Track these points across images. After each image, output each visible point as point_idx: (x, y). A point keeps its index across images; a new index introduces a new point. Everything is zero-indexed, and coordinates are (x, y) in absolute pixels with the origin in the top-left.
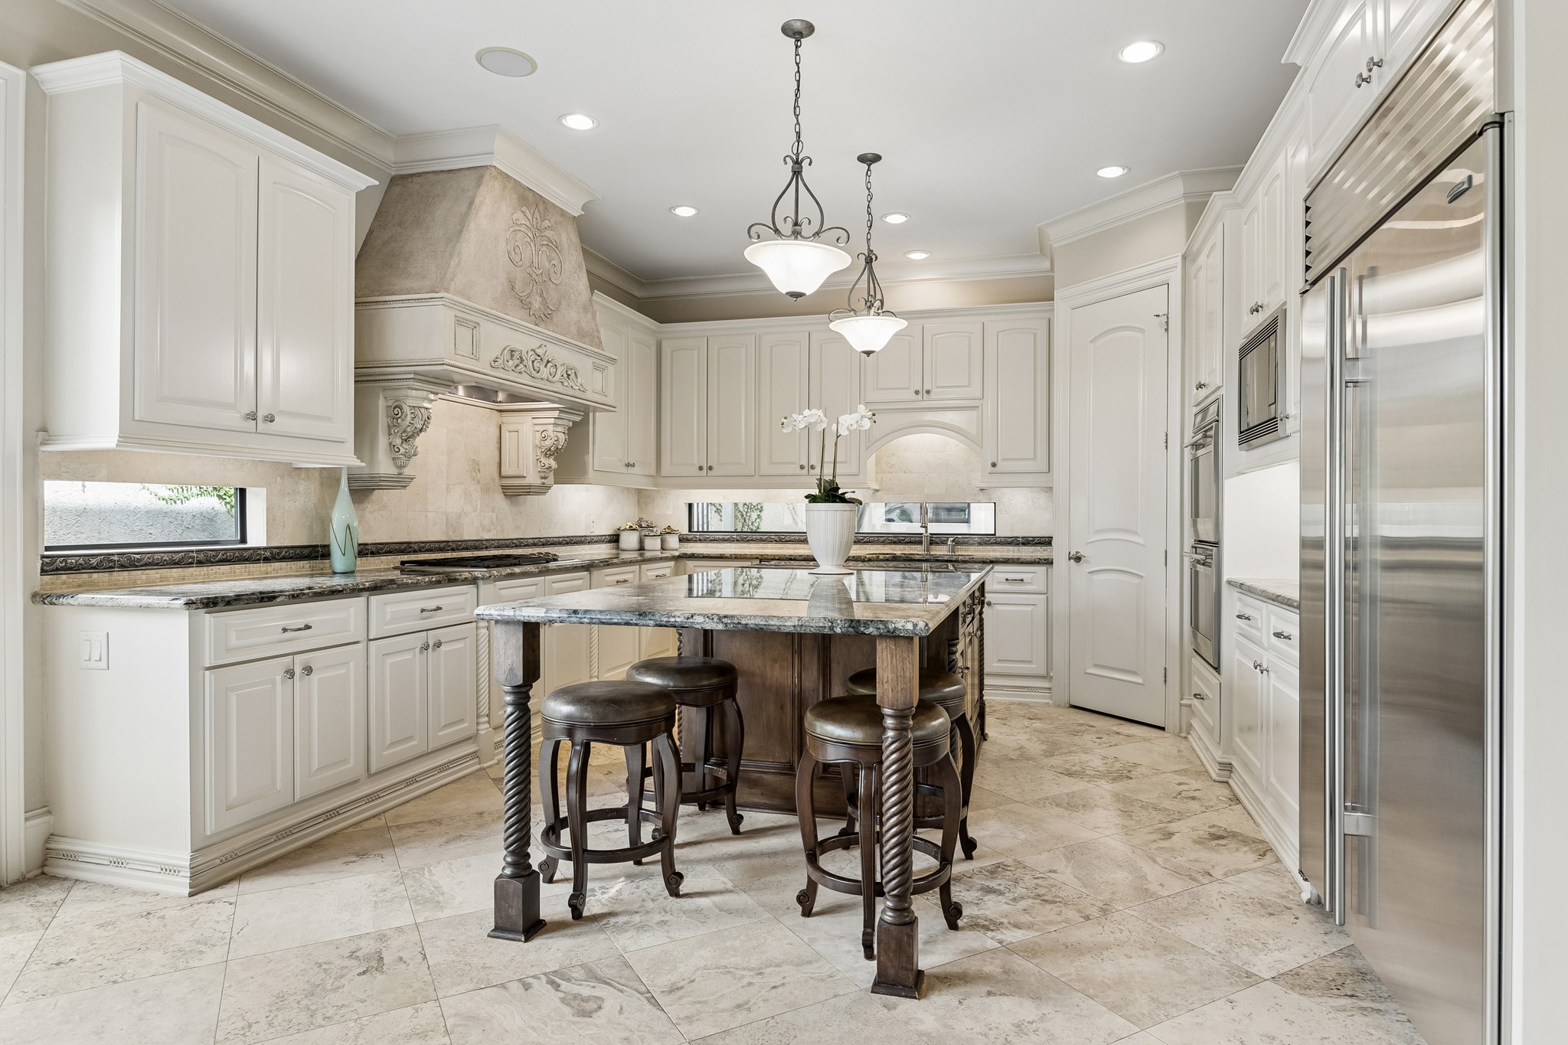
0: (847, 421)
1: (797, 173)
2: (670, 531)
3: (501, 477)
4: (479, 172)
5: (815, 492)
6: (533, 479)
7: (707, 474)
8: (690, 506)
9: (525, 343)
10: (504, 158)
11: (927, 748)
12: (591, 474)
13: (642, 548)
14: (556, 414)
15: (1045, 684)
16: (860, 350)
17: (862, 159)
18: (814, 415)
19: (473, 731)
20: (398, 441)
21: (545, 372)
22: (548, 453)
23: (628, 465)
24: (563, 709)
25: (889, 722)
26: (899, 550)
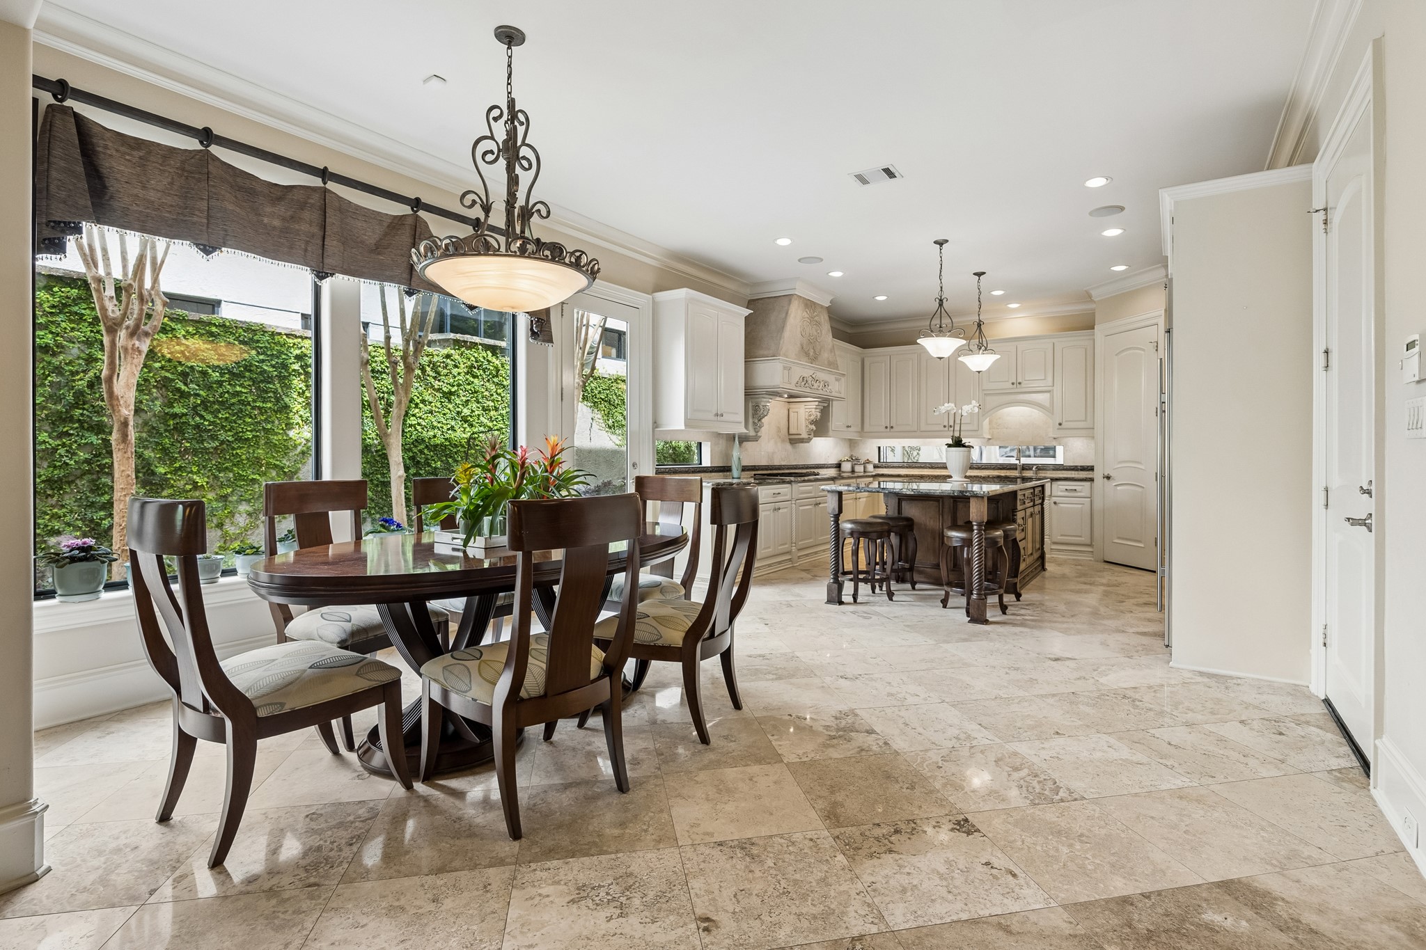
0: (966, 409)
1: (941, 305)
2: (868, 462)
3: (789, 434)
4: (789, 297)
5: (950, 441)
6: (804, 435)
7: (890, 430)
8: (879, 448)
9: (807, 373)
10: (801, 291)
11: (993, 542)
12: (831, 433)
13: (853, 471)
14: (817, 403)
15: (1090, 549)
16: (975, 370)
18: (949, 406)
19: (789, 550)
20: (756, 421)
21: (816, 385)
22: (812, 423)
23: (848, 427)
24: (849, 526)
25: (975, 527)
26: (1003, 473)
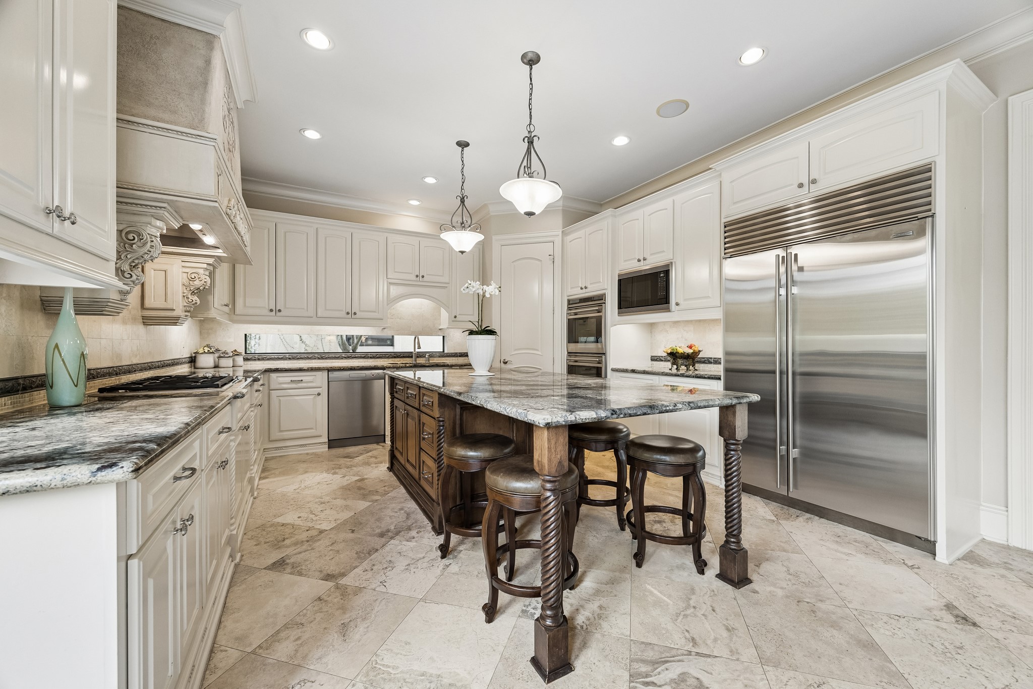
3: (143, 309)
6: (180, 312)
7: (276, 314)
8: (246, 335)
12: (212, 310)
16: (458, 250)
17: (459, 144)
22: (195, 291)
23: (225, 305)
26: (398, 361)
